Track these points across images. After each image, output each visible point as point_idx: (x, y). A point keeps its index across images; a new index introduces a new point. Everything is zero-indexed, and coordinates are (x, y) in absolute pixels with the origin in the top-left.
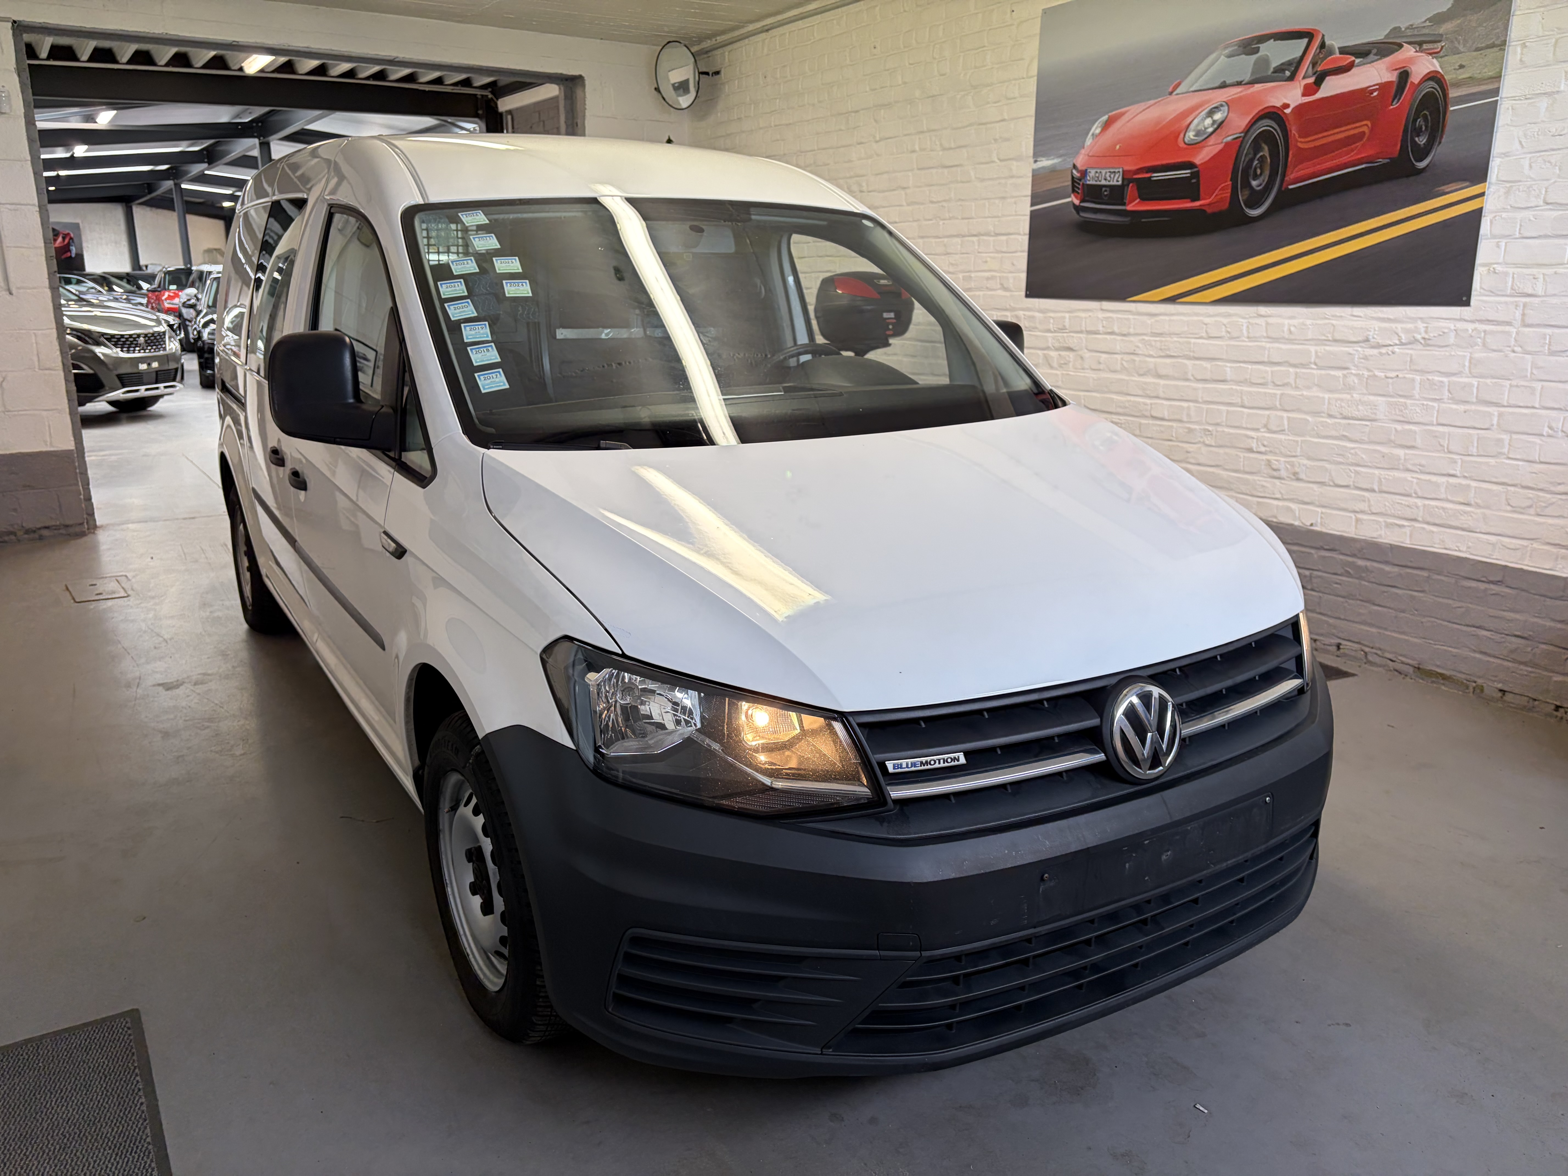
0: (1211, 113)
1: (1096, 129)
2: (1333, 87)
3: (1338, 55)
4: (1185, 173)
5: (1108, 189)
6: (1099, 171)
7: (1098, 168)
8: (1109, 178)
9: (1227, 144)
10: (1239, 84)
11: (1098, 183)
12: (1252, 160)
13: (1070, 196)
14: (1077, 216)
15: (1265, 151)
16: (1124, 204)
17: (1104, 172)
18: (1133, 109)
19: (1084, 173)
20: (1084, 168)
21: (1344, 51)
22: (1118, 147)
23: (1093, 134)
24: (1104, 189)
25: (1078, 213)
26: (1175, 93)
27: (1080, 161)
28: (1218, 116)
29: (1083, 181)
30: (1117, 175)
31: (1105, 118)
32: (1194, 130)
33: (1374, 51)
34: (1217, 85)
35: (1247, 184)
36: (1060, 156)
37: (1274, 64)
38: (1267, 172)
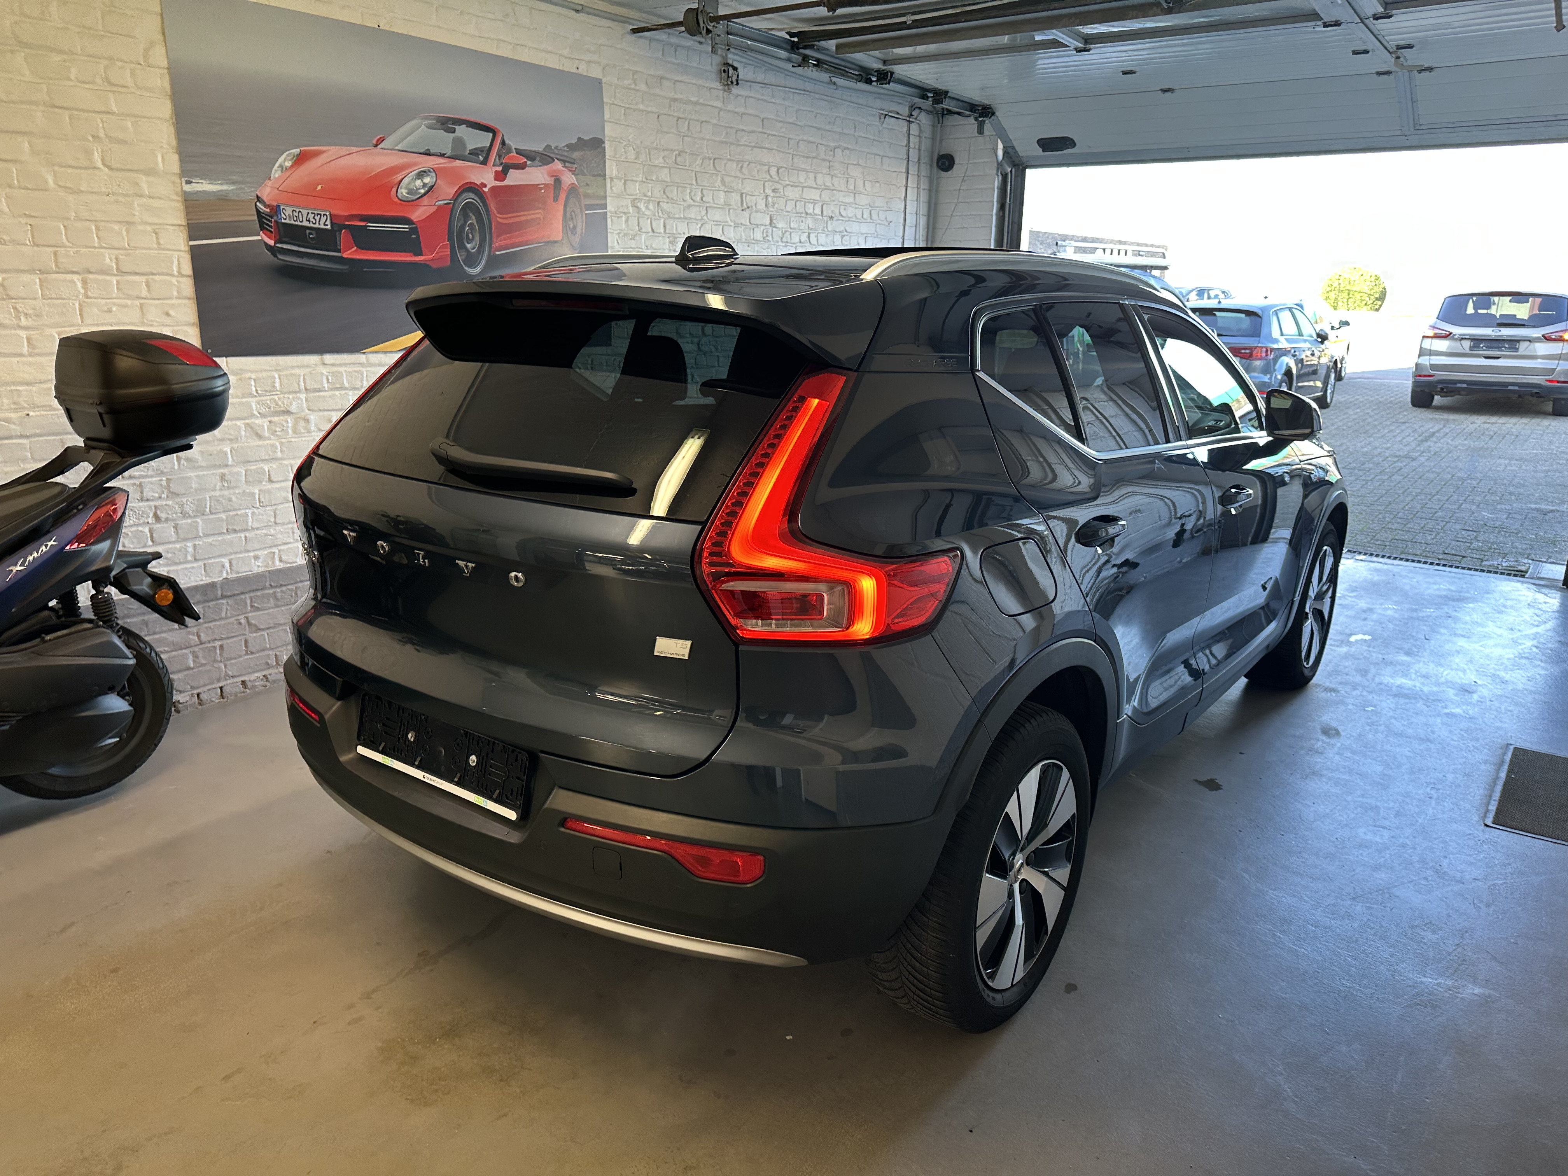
0: (421, 175)
1: (285, 160)
2: (514, 178)
3: (515, 154)
4: (404, 228)
5: (313, 232)
6: (298, 210)
7: (298, 207)
8: (312, 219)
9: (439, 206)
10: (442, 155)
11: (299, 223)
12: (463, 227)
13: (259, 235)
14: (272, 258)
15: (473, 220)
16: (339, 251)
17: (305, 212)
18: (332, 151)
19: (276, 210)
20: (275, 204)
21: (519, 152)
22: (319, 187)
23: (281, 166)
24: (308, 232)
25: (275, 256)
26: (380, 146)
27: (267, 193)
28: (427, 180)
29: (275, 218)
30: (323, 219)
31: (297, 151)
32: (406, 188)
33: (538, 158)
34: (423, 151)
35: (462, 247)
36: (233, 183)
37: (470, 146)
38: (477, 238)
